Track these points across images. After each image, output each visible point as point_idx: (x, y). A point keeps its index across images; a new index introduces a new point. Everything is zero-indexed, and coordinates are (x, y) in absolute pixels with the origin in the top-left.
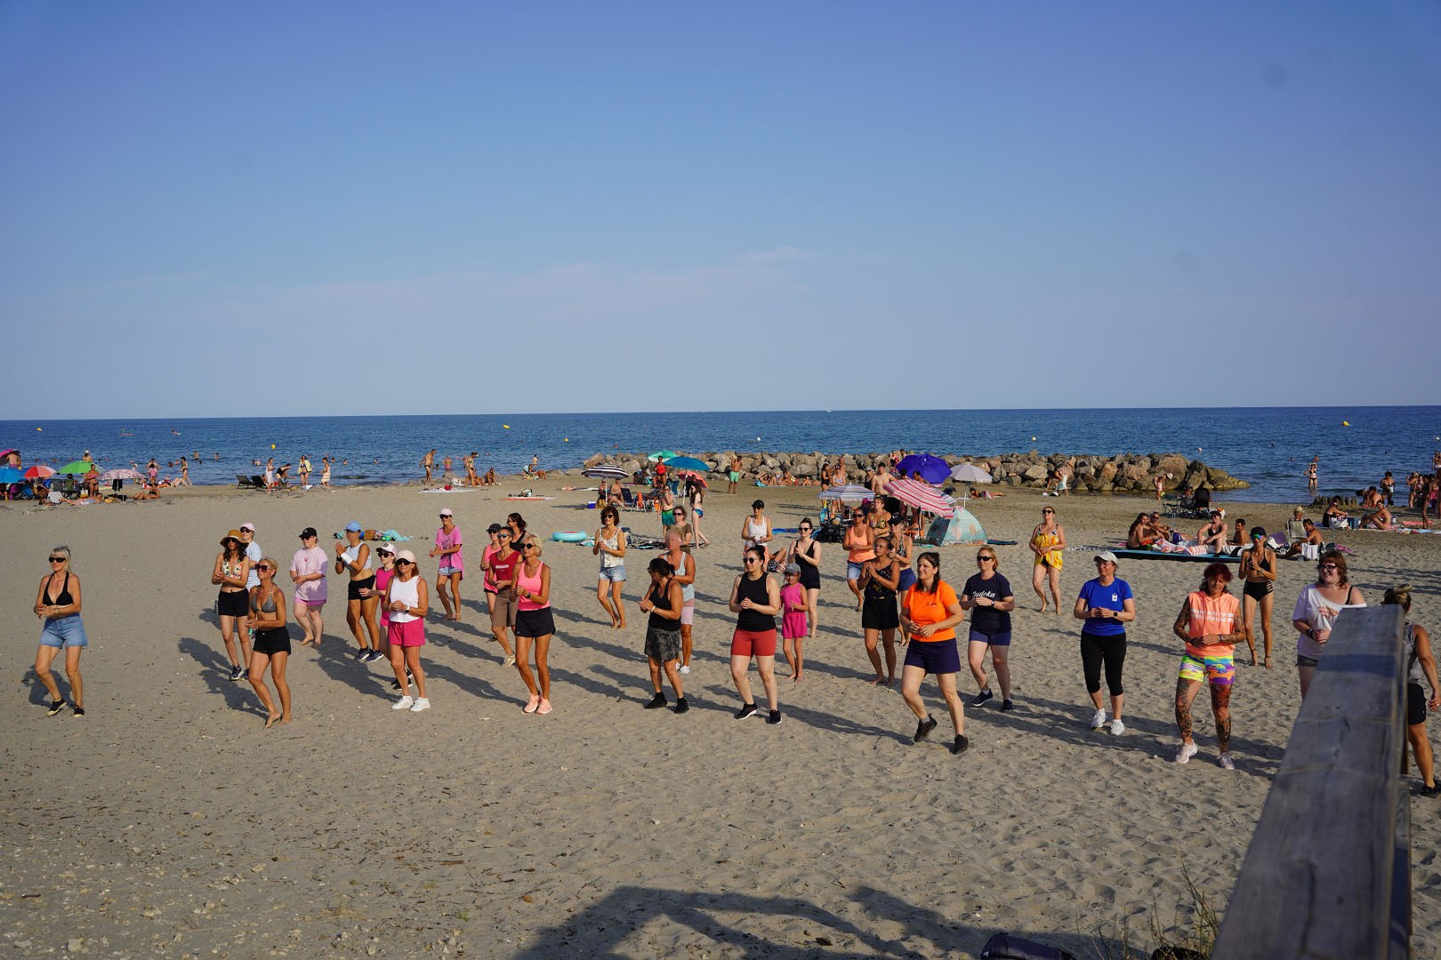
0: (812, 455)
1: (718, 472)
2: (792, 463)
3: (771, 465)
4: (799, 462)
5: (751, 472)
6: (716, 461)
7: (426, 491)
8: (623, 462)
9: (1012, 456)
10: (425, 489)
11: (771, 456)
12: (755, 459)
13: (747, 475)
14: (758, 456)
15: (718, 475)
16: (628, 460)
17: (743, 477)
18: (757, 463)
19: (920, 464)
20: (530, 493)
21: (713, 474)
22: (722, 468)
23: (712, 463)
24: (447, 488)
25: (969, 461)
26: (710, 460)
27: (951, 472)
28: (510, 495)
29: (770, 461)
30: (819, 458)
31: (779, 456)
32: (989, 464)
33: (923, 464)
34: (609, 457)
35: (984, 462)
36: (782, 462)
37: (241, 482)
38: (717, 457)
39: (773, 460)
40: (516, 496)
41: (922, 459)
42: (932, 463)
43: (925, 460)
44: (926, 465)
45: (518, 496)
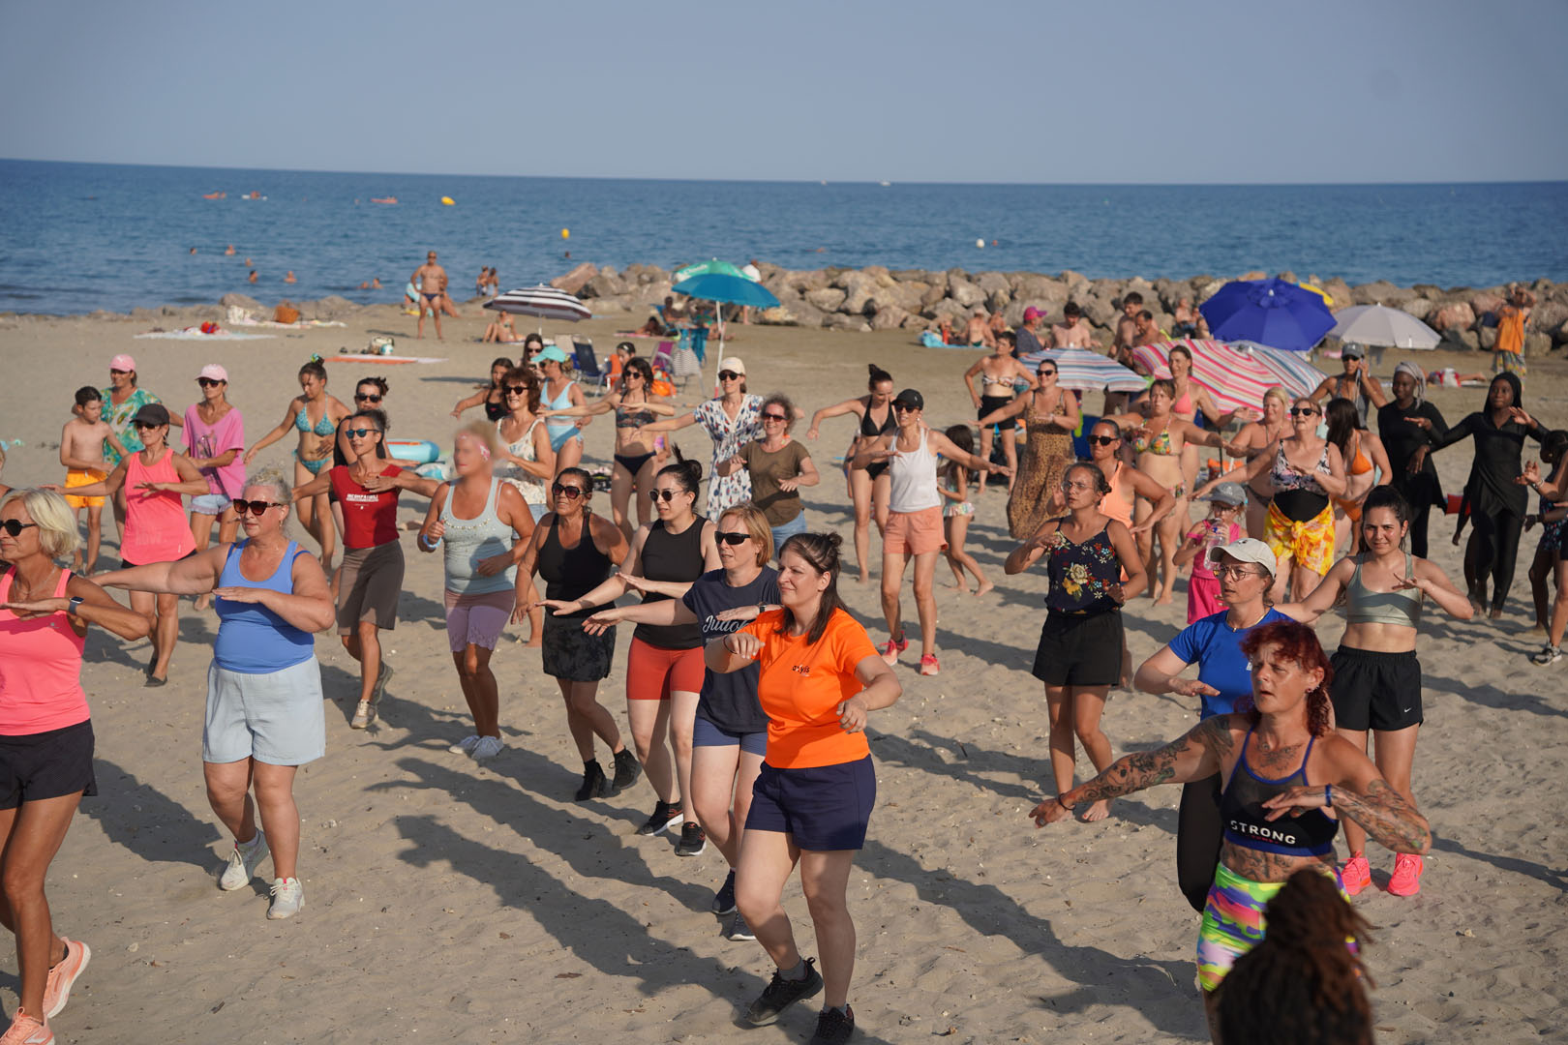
0: (1060, 278)
1: (847, 312)
2: (1012, 297)
3: (966, 300)
4: (1028, 294)
5: (921, 314)
6: (845, 289)
7: (159, 335)
8: (641, 283)
9: (1533, 287)
10: (156, 330)
11: (969, 279)
12: (931, 284)
13: (910, 320)
14: (940, 278)
15: (847, 320)
16: (652, 280)
17: (902, 325)
18: (936, 295)
19: (1258, 305)
20: (388, 349)
21: (834, 317)
22: (857, 304)
23: (836, 292)
24: (208, 329)
25: (1425, 297)
26: (834, 286)
27: (1334, 324)
28: (343, 351)
29: (963, 292)
30: (1076, 287)
31: (985, 280)
32: (1473, 306)
33: (1264, 303)
34: (609, 273)
35: (1463, 299)
36: (991, 294)
38: (847, 278)
39: (972, 287)
40: (355, 352)
41: (1263, 291)
42: (1292, 301)
43: (1271, 293)
44: (1273, 305)
45: (363, 352)
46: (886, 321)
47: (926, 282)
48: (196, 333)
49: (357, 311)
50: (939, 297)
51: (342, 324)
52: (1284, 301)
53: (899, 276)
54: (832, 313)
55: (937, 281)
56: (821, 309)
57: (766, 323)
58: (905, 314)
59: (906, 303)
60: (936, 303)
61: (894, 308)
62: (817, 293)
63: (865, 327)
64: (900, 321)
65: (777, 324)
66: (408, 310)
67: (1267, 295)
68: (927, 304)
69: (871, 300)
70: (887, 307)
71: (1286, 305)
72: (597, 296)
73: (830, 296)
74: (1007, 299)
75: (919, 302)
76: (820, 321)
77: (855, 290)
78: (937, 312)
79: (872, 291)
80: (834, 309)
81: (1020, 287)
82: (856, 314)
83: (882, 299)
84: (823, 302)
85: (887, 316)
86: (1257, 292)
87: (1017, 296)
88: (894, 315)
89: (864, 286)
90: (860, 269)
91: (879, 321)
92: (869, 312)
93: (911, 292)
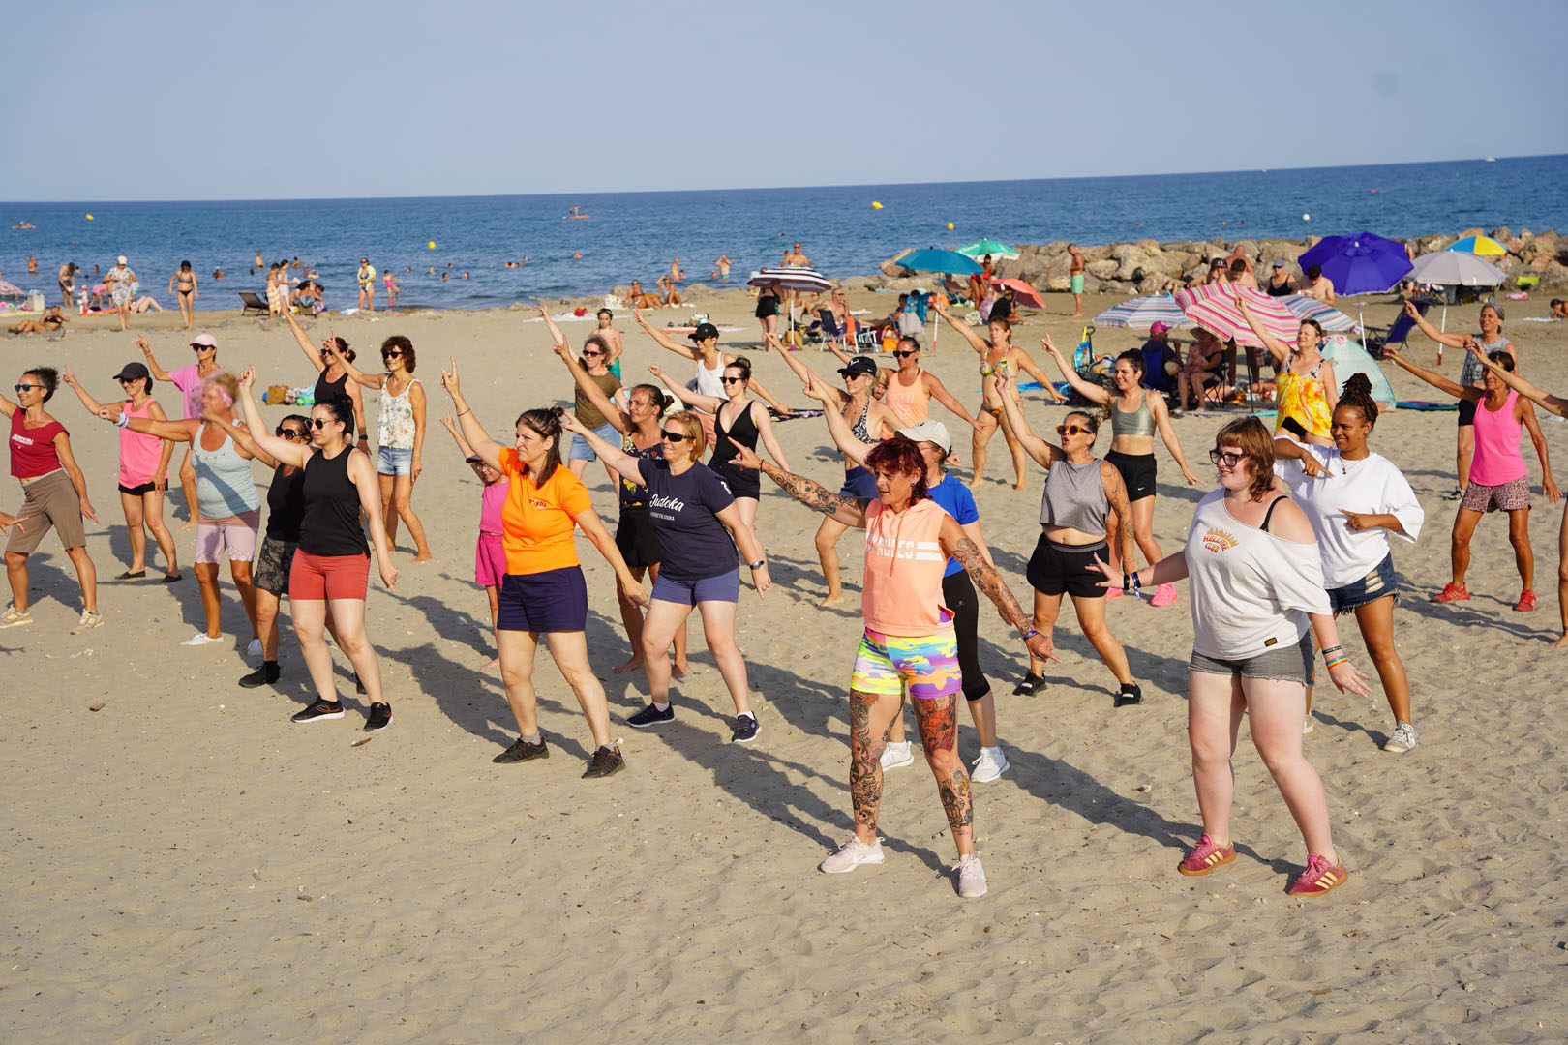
1: (1119, 279)
2: (1258, 260)
6: (1118, 260)
15: (1118, 285)
18: (1193, 262)
19: (1345, 253)
21: (1109, 284)
22: (1127, 272)
23: (1112, 262)
24: (578, 313)
26: (1112, 258)
27: (1412, 267)
33: (1350, 253)
37: (249, 305)
38: (1120, 250)
40: (680, 325)
41: (1350, 243)
42: (1374, 251)
43: (1357, 244)
44: (1357, 254)
45: (686, 325)
46: (1151, 285)
47: (1187, 251)
48: (571, 317)
49: (714, 295)
50: (1197, 262)
51: (692, 305)
52: (1367, 250)
53: (1167, 247)
54: (1108, 280)
55: (1197, 249)
56: (1098, 277)
57: (1051, 291)
58: (1167, 279)
59: (1169, 269)
60: (1195, 267)
61: (1158, 274)
63: (1133, 291)
64: (1162, 285)
65: (1061, 291)
67: (1354, 246)
68: (1186, 269)
69: (1139, 268)
70: (1152, 273)
71: (1368, 254)
72: (915, 274)
73: (1105, 266)
74: (1253, 261)
75: (1180, 268)
76: (1097, 287)
77: (1125, 260)
78: (1194, 276)
79: (1140, 260)
80: (1109, 277)
81: (1265, 251)
82: (1127, 280)
83: (1147, 267)
84: (1100, 272)
85: (1152, 281)
86: (1345, 245)
87: (1262, 259)
88: (1158, 280)
89: (1133, 257)
90: (1132, 243)
91: (1145, 285)
92: (1138, 278)
93: (1174, 260)
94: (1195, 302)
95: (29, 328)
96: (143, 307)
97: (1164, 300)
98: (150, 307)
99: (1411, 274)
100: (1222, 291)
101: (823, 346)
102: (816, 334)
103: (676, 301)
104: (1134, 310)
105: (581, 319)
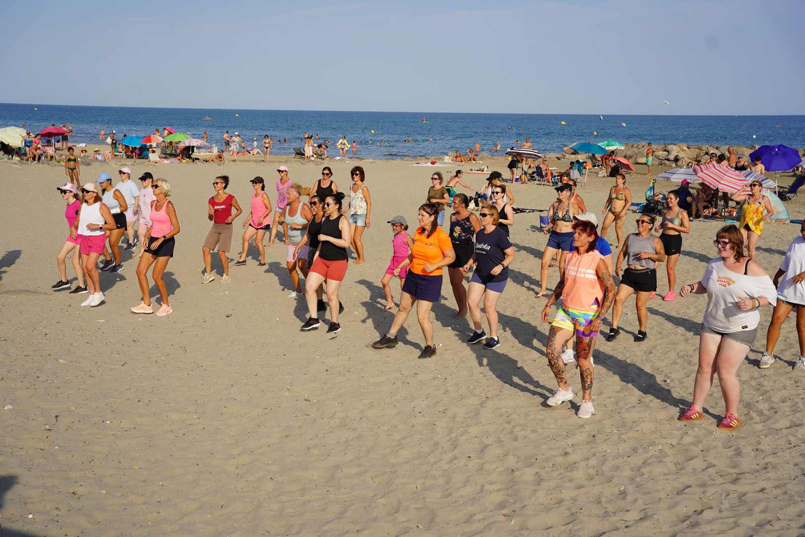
1: (668, 160)
6: (668, 151)
10: (417, 163)
15: (668, 162)
19: (771, 154)
20: (486, 169)
21: (663, 161)
22: (672, 157)
23: (665, 152)
24: (433, 163)
26: (665, 151)
27: (801, 161)
28: (471, 170)
33: (773, 153)
37: (297, 154)
38: (670, 147)
40: (475, 170)
41: (774, 149)
42: (784, 153)
43: (777, 150)
44: (777, 154)
45: (478, 170)
46: (682, 163)
47: (699, 149)
48: (429, 164)
49: (491, 158)
50: (704, 154)
51: (481, 162)
52: (781, 152)
53: (690, 147)
54: (663, 160)
55: (704, 149)
56: (658, 158)
57: (638, 163)
58: (689, 161)
59: (691, 156)
60: (702, 156)
61: (685, 158)
62: (657, 153)
63: (674, 165)
64: (687, 163)
65: (642, 164)
66: (507, 158)
68: (698, 157)
69: (677, 156)
70: (683, 158)
71: (781, 154)
72: (578, 153)
73: (662, 154)
75: (696, 156)
77: (671, 152)
78: (702, 160)
79: (678, 152)
82: (672, 160)
83: (681, 155)
84: (660, 156)
86: (771, 150)
88: (685, 161)
89: (675, 150)
90: (675, 144)
91: (679, 163)
92: (676, 160)
93: (693, 153)
94: (702, 171)
95: (211, 160)
96: (255, 153)
97: (688, 170)
98: (258, 153)
99: (800, 164)
100: (714, 167)
101: (536, 182)
102: (534, 177)
103: (474, 160)
104: (674, 174)
105: (433, 165)
